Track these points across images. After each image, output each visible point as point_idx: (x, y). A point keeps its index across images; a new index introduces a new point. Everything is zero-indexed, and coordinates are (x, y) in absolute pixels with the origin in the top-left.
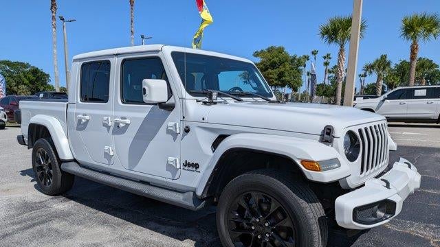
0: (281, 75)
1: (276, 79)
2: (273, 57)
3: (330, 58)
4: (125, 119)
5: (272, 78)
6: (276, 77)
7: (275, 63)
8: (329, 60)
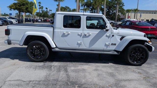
0: (27, 8)
1: (25, 10)
2: (23, 2)
3: (41, 3)
4: (89, 33)
5: (23, 9)
6: (25, 9)
7: (24, 4)
8: (40, 4)
